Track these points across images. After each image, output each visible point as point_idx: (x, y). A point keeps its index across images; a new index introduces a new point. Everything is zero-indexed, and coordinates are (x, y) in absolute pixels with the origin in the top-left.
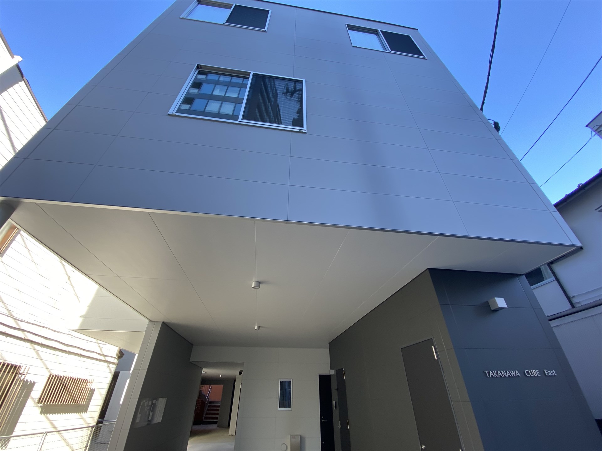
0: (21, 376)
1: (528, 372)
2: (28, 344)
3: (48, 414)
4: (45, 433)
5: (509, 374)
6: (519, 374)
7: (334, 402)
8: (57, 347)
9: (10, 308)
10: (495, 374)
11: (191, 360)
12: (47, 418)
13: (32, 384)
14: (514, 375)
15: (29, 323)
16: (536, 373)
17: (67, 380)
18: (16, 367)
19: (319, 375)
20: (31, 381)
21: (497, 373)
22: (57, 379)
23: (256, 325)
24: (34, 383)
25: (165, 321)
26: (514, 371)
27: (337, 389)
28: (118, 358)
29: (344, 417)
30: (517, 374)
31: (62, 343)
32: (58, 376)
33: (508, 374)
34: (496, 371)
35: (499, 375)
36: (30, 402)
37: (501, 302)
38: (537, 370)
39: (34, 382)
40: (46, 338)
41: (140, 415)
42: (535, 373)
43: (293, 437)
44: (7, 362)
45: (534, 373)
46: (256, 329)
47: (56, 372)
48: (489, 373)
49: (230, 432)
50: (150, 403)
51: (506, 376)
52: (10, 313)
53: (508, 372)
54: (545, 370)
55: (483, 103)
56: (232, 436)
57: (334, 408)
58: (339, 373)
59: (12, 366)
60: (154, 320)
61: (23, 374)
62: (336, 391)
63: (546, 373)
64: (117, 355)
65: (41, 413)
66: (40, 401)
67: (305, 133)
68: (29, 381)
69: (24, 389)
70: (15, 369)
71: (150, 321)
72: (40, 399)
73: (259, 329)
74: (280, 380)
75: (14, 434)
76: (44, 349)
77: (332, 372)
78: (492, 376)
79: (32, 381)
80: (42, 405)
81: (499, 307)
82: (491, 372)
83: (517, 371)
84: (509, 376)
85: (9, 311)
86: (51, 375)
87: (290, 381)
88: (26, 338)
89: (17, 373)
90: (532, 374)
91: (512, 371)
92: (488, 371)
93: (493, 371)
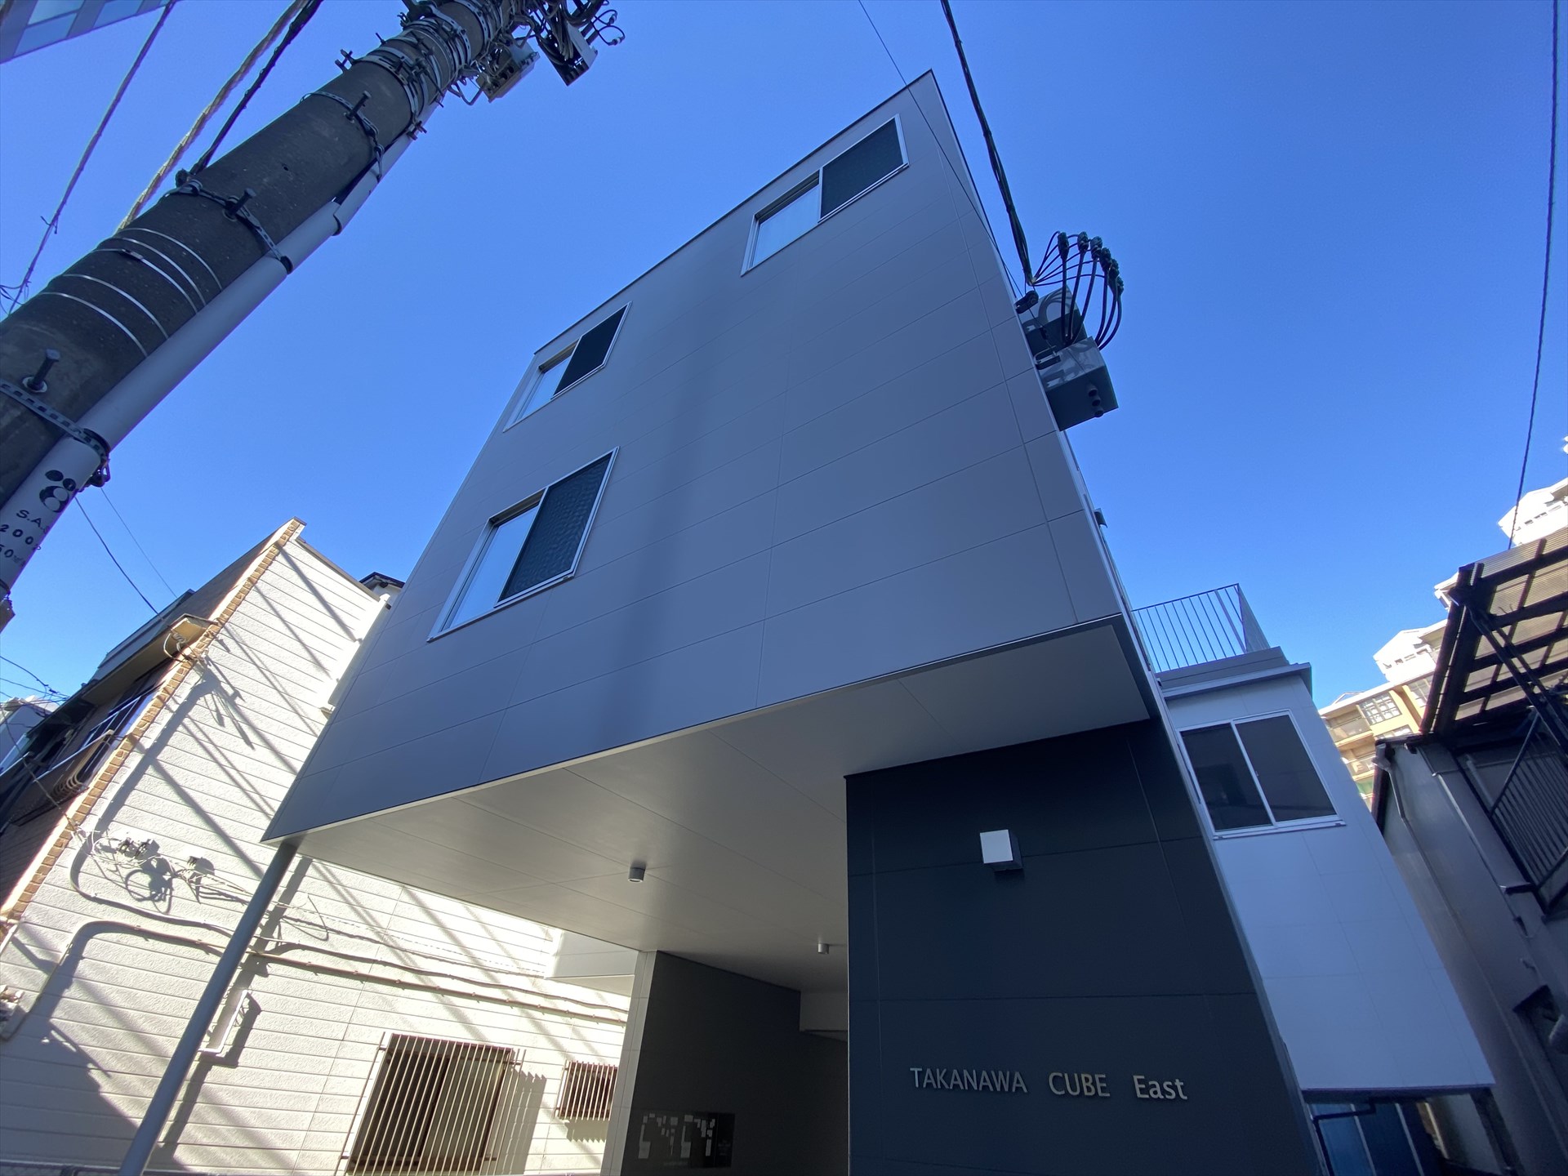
0: (516, 1067)
1: (1060, 1082)
2: (516, 1010)
5: (988, 1083)
6: (1022, 1085)
8: (570, 1011)
9: (477, 954)
10: (940, 1078)
11: (802, 1028)
12: (584, 1148)
13: (541, 1082)
14: (1002, 1086)
16: (1094, 1083)
18: (501, 1050)
20: (536, 1076)
21: (947, 1077)
22: (583, 1070)
24: (544, 1080)
25: (661, 948)
26: (1008, 1073)
30: (1015, 1085)
33: (985, 1081)
34: (945, 1071)
35: (953, 1082)
36: (542, 1116)
37: (996, 846)
38: (1097, 1076)
39: (543, 1076)
40: (546, 996)
41: (647, 1143)
42: (1090, 1083)
44: (485, 1044)
45: (1085, 1084)
46: (819, 951)
47: (581, 1059)
48: (923, 1074)
51: (976, 1088)
52: (477, 962)
53: (984, 1073)
54: (1136, 1078)
59: (495, 1049)
60: (648, 948)
61: (519, 1064)
63: (1138, 1086)
66: (564, 1112)
67: (571, 578)
68: (534, 1075)
69: (527, 1092)
70: (502, 1056)
71: (640, 951)
72: (564, 1109)
76: (548, 1016)
78: (929, 1084)
79: (540, 1076)
80: (567, 1121)
81: (987, 862)
82: (929, 1071)
83: (1017, 1075)
84: (986, 1088)
85: (473, 958)
86: (574, 1063)
88: (510, 999)
89: (505, 1063)
90: (1074, 1090)
91: (1000, 1074)
92: (921, 1070)
93: (938, 1070)
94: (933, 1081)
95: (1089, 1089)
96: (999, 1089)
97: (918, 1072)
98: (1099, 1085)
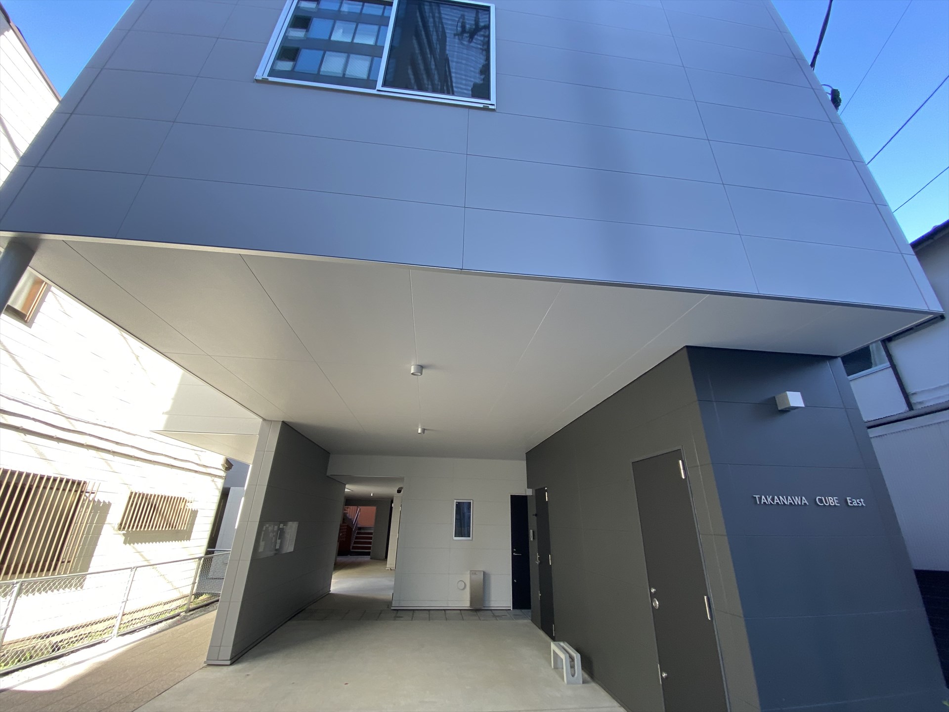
0: (90, 495)
1: (821, 500)
2: (93, 452)
3: (136, 544)
4: (134, 568)
5: (792, 502)
6: (806, 502)
7: (531, 531)
8: (134, 455)
9: (57, 403)
10: (769, 500)
11: (329, 473)
12: (134, 548)
13: (107, 506)
14: (798, 503)
15: (88, 423)
16: (834, 501)
17: (157, 499)
18: (79, 483)
19: (511, 495)
20: (104, 502)
21: (773, 499)
22: (143, 498)
23: (420, 427)
24: (110, 504)
25: (285, 420)
26: (800, 497)
27: (536, 515)
28: (225, 470)
29: (545, 550)
30: (803, 502)
31: (142, 450)
32: (144, 495)
33: (790, 501)
34: (771, 496)
35: (775, 501)
36: (107, 529)
37: (795, 399)
38: (835, 498)
39: (109, 502)
40: (117, 443)
41: (264, 542)
42: (832, 501)
43: (473, 573)
44: (65, 478)
45: (830, 501)
46: (419, 432)
47: (139, 489)
48: (760, 499)
49: (388, 566)
50: (276, 527)
51: (786, 503)
52: (59, 409)
53: (789, 497)
54: (848, 498)
55: (817, 52)
56: (391, 570)
57: (532, 539)
58: (540, 493)
59: (73, 482)
60: (270, 419)
61: (92, 493)
62: (534, 516)
63: (849, 501)
64: (223, 465)
65: (125, 543)
66: (121, 527)
67: (493, 110)
68: (102, 501)
69: (96, 513)
70: (78, 486)
71: (264, 420)
72: (121, 524)
73: (424, 433)
74: (455, 501)
75: (90, 571)
76: (117, 458)
77: (529, 492)
78: (765, 503)
79: (107, 502)
80: (124, 532)
81: (791, 405)
82: (763, 497)
83: (803, 498)
84: (791, 503)
85: (56, 406)
86: (132, 492)
87: (470, 503)
88: (87, 443)
89: (82, 492)
90: (827, 503)
91: (796, 497)
92: (759, 496)
93: (767, 496)
94: (766, 501)
95: (832, 503)
96: (796, 504)
97: (758, 497)
98: (836, 501)
